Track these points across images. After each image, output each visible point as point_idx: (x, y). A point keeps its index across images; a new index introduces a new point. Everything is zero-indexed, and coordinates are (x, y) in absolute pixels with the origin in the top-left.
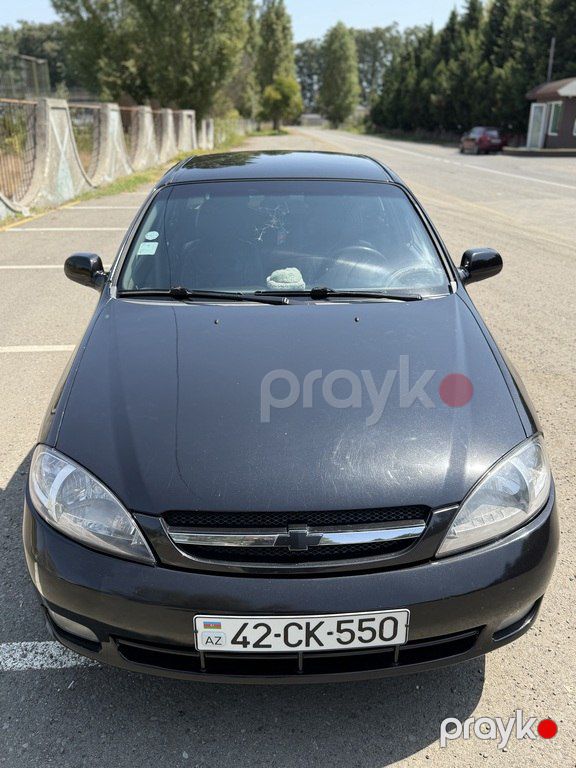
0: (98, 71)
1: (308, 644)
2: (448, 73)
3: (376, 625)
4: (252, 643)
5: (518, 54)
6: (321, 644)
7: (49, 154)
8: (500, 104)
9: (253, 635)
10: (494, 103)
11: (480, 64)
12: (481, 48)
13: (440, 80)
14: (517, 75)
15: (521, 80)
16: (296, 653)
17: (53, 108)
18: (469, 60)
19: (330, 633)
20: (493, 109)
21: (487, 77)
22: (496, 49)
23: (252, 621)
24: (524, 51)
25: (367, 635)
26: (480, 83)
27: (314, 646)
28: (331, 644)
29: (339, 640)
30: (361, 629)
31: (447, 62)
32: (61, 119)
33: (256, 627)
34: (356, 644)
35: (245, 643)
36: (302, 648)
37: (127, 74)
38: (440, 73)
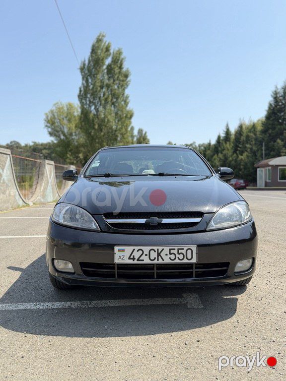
0: (66, 158)
1: (158, 260)
2: (218, 159)
3: (184, 252)
4: (136, 259)
5: (249, 150)
6: (163, 260)
7: (44, 182)
8: (243, 170)
9: (137, 255)
10: (240, 170)
11: (232, 155)
12: (232, 149)
13: (215, 161)
14: (250, 158)
15: (251, 159)
16: (153, 264)
17: (48, 164)
18: (227, 153)
19: (167, 255)
20: (240, 172)
21: (236, 159)
22: (239, 149)
23: (137, 248)
24: (251, 149)
25: (181, 257)
26: (233, 162)
27: (160, 261)
28: (167, 260)
29: (170, 258)
30: (179, 254)
31: (218, 155)
32: (51, 168)
33: (138, 251)
34: (177, 261)
35: (134, 259)
36: (156, 262)
37: (79, 159)
38: (215, 159)
